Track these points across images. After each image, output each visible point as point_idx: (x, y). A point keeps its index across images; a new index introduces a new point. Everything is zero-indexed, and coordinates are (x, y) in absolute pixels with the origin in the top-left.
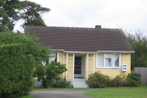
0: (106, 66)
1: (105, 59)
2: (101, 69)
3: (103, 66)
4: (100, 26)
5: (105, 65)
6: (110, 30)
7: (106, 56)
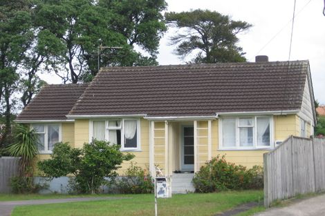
0: (241, 145)
1: (238, 131)
2: (226, 152)
3: (235, 145)
4: (265, 58)
5: (238, 143)
6: (280, 64)
7: (240, 123)
